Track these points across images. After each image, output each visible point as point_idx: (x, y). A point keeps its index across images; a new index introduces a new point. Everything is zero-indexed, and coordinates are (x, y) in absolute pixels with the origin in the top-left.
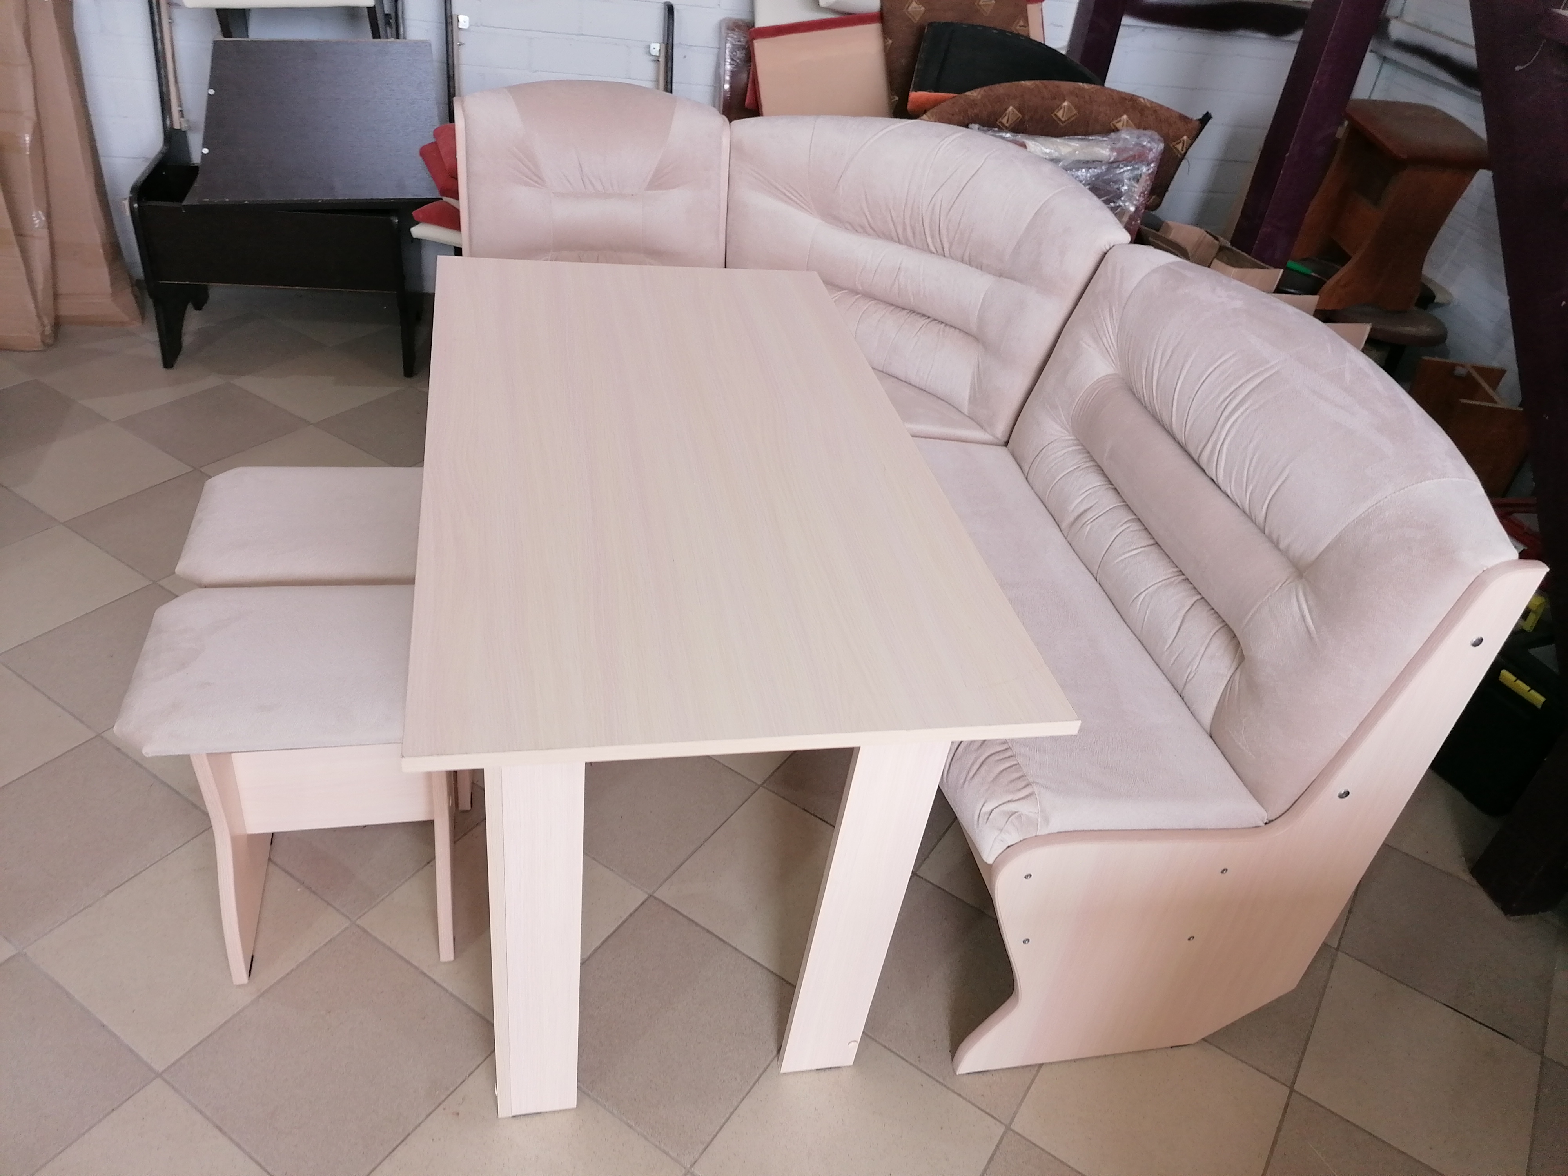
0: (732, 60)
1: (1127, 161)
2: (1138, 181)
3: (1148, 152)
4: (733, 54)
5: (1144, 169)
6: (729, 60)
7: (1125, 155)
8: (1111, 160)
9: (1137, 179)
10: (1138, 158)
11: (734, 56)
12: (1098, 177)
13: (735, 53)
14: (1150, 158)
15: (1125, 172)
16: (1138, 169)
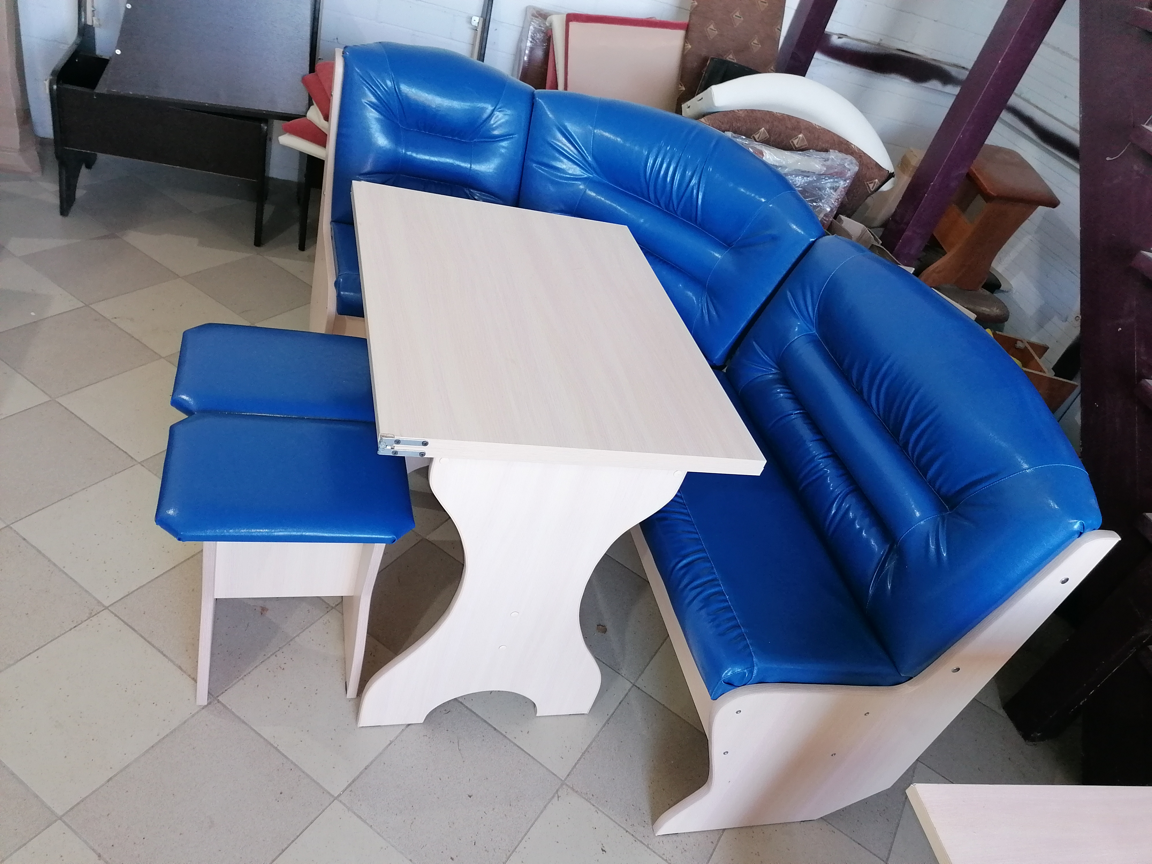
0: (533, 39)
1: (831, 176)
2: (835, 191)
3: (847, 171)
4: (534, 35)
5: (842, 183)
6: (530, 39)
7: (832, 171)
8: (821, 173)
9: (835, 189)
10: (840, 175)
11: (535, 36)
12: (809, 183)
13: (535, 35)
14: (847, 176)
15: (828, 183)
16: (837, 182)
